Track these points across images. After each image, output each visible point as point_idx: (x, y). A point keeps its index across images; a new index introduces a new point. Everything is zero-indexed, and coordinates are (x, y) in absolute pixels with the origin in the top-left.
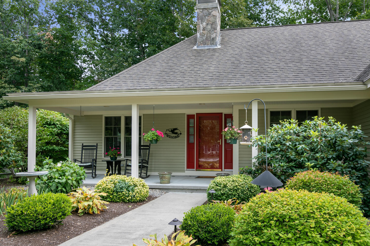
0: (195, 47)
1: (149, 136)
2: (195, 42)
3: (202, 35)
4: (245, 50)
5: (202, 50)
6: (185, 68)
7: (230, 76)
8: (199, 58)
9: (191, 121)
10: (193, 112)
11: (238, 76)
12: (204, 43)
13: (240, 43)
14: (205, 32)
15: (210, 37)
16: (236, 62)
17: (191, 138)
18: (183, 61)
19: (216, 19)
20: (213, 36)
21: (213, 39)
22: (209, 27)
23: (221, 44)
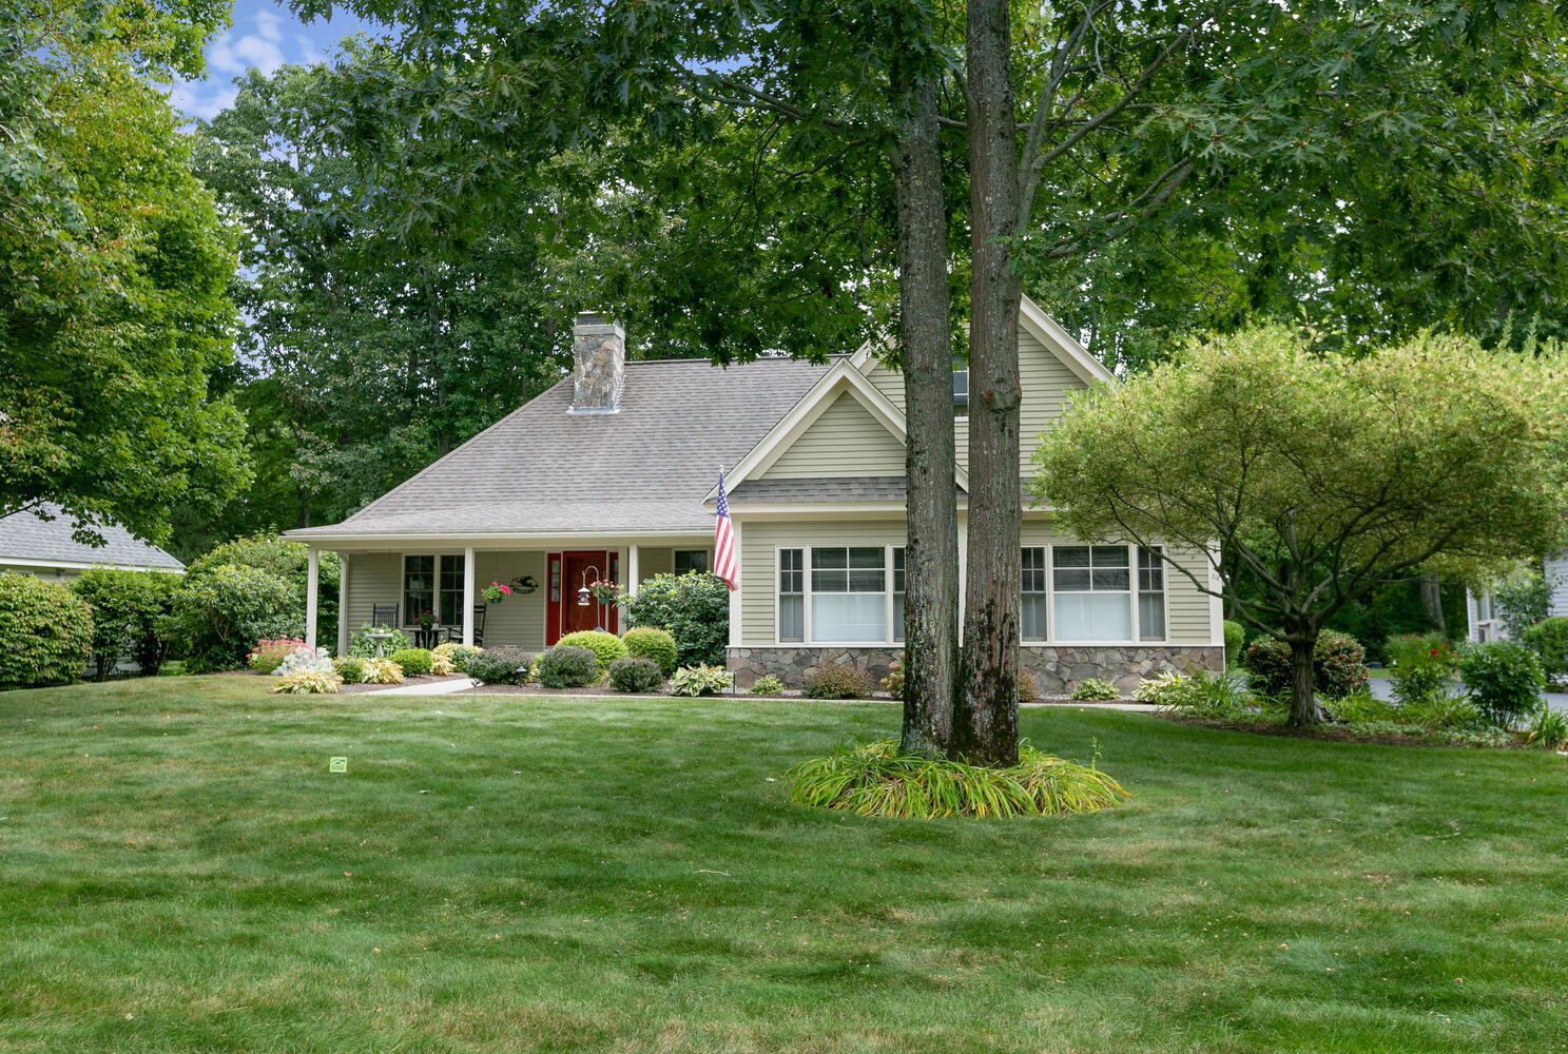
0: (571, 411)
1: (490, 593)
2: (569, 397)
3: (584, 386)
4: (663, 423)
5: (582, 417)
6: (549, 461)
7: (626, 482)
8: (576, 437)
9: (556, 563)
10: (559, 548)
11: (639, 482)
12: (589, 403)
13: (657, 404)
14: (591, 380)
15: (600, 391)
16: (642, 452)
17: (554, 592)
18: (544, 445)
19: (611, 355)
20: (605, 389)
21: (606, 395)
22: (598, 371)
23: (622, 403)
